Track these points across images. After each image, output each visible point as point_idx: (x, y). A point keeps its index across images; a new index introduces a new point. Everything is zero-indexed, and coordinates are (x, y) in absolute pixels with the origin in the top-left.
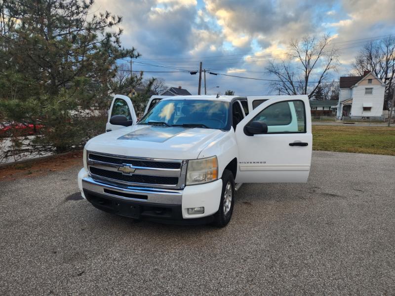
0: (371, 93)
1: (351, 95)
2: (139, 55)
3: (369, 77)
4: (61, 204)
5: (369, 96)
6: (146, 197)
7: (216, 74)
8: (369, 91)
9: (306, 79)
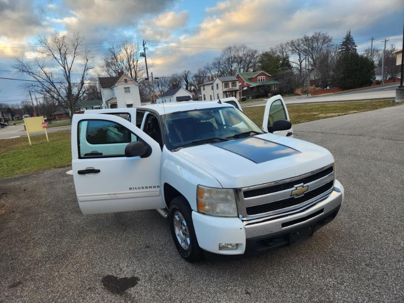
0: (129, 91)
1: (114, 94)
8: (127, 90)
9: (68, 80)
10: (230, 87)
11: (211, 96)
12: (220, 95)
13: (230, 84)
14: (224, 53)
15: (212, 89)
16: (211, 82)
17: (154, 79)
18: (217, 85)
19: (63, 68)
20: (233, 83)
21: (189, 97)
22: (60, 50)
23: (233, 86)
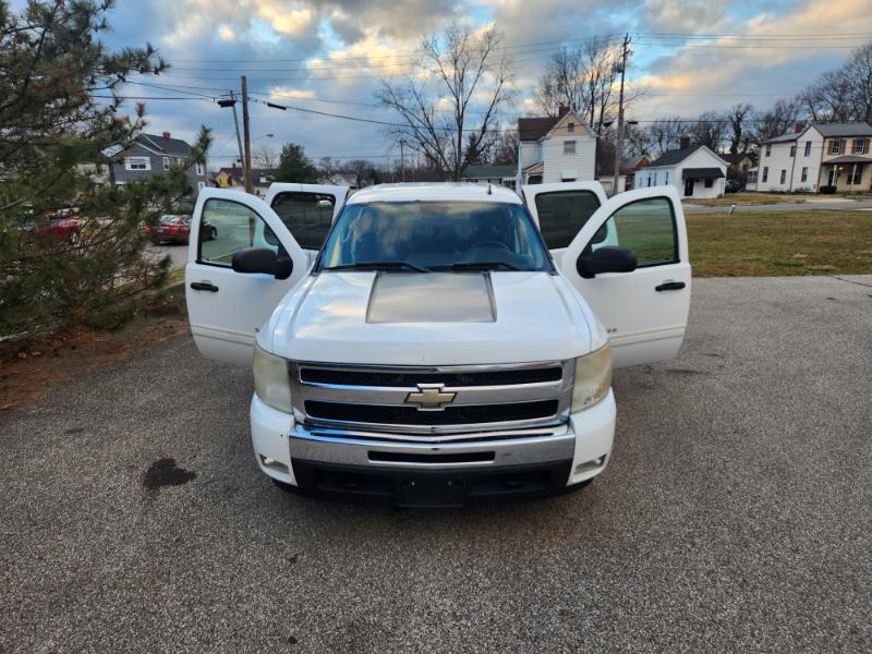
0: (573, 151)
1: (540, 156)
2: (163, 66)
3: (568, 119)
5: (570, 157)
7: (284, 108)
8: (570, 147)
9: (458, 121)
10: (848, 152)
11: (784, 172)
12: (809, 172)
13: (849, 144)
14: (858, 58)
15: (793, 154)
16: (794, 136)
17: (625, 124)
18: (809, 144)
19: (454, 99)
20: (860, 143)
21: (719, 169)
22: (456, 61)
23: (855, 149)
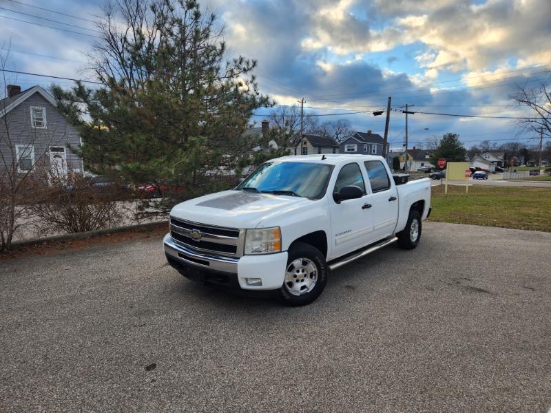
2: (274, 104)
4: (159, 268)
6: (207, 263)
7: (413, 113)
